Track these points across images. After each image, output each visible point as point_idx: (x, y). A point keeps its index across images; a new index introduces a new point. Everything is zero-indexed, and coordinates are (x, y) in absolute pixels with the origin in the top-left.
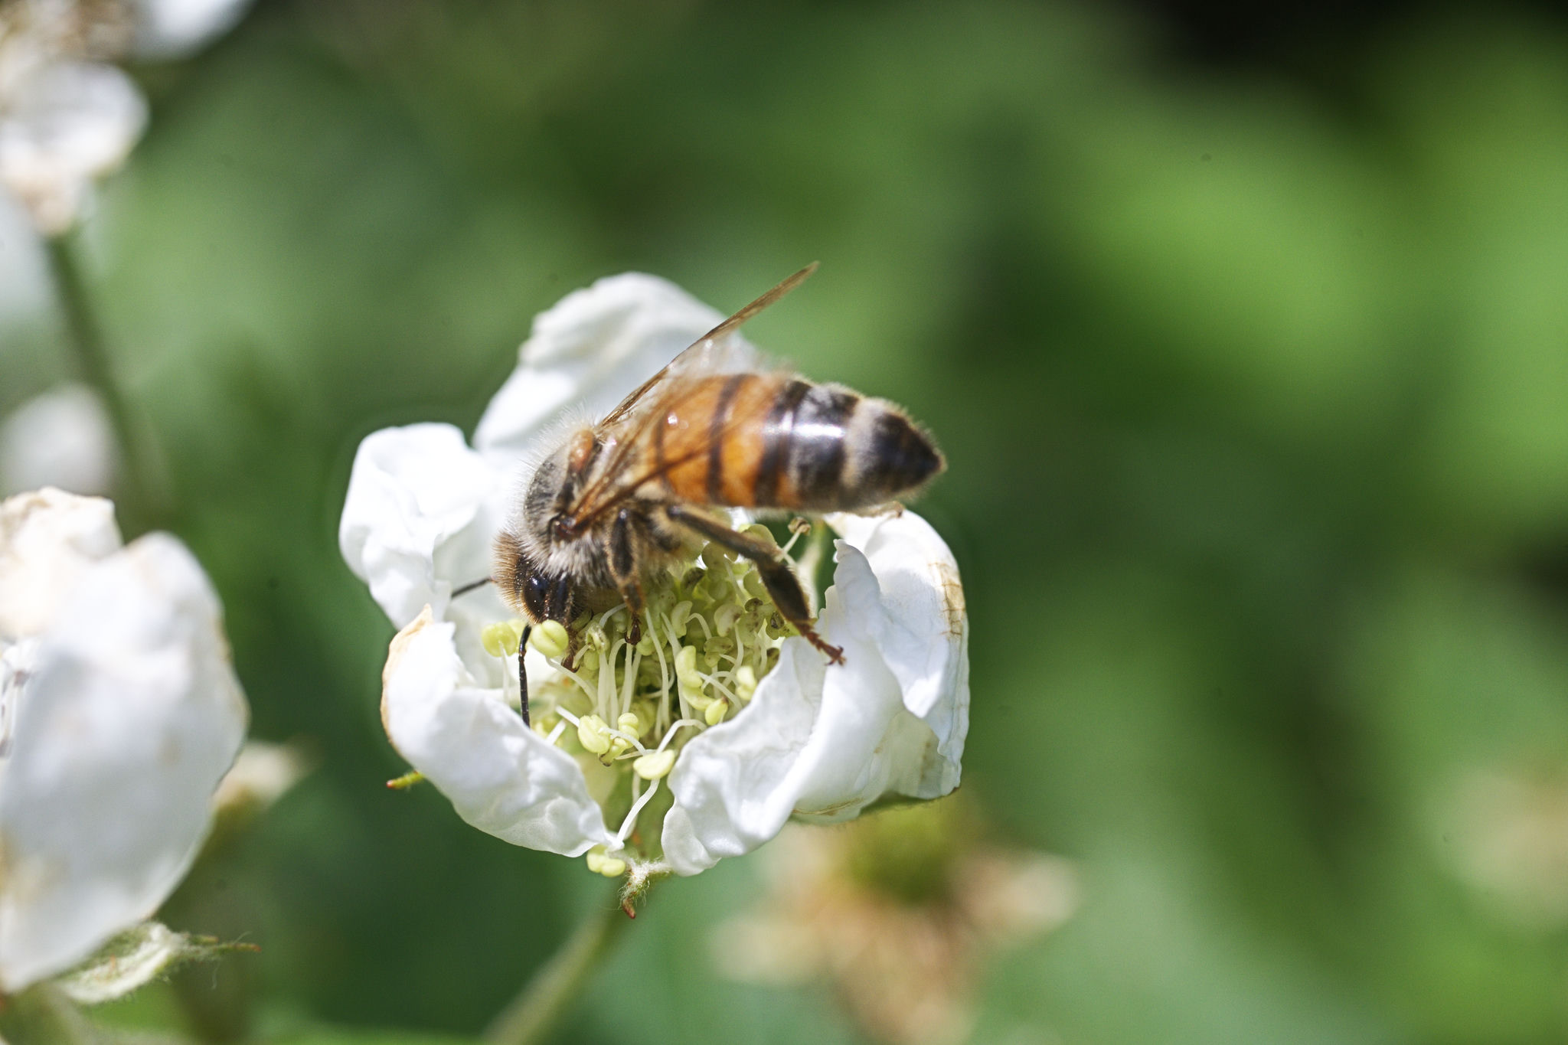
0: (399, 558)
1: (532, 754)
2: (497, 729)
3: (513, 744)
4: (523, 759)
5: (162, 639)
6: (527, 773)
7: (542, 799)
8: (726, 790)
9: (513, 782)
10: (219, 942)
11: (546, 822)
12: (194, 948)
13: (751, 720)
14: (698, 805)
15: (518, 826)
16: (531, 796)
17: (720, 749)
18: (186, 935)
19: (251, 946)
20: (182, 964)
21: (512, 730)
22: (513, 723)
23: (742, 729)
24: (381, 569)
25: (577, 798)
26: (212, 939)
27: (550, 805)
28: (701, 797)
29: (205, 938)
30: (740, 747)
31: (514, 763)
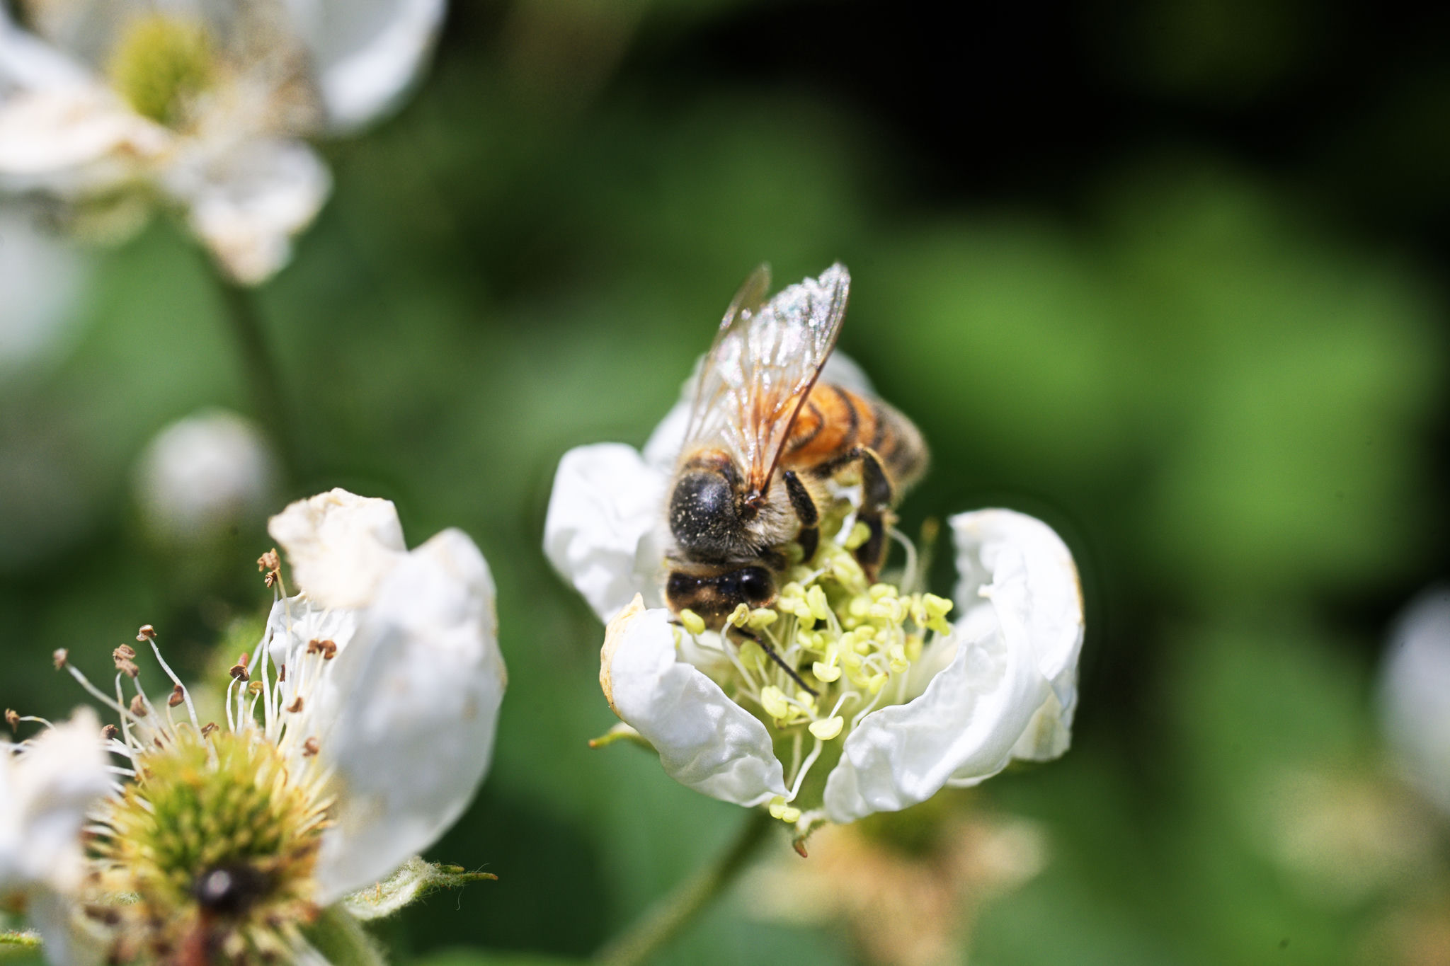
0: (601, 555)
1: (728, 720)
2: (702, 698)
3: (714, 711)
4: (721, 723)
5: (460, 617)
6: (724, 735)
7: (734, 757)
8: (893, 756)
9: (712, 742)
10: (465, 872)
11: (732, 776)
12: (444, 876)
13: (923, 705)
14: (867, 767)
15: (709, 780)
16: (725, 755)
17: (891, 724)
18: (438, 865)
19: (491, 875)
20: (435, 889)
21: (713, 699)
22: (715, 692)
23: (914, 711)
24: (585, 565)
25: (765, 757)
26: (461, 869)
27: (740, 761)
28: (871, 760)
29: (454, 868)
30: (908, 724)
31: (714, 726)
